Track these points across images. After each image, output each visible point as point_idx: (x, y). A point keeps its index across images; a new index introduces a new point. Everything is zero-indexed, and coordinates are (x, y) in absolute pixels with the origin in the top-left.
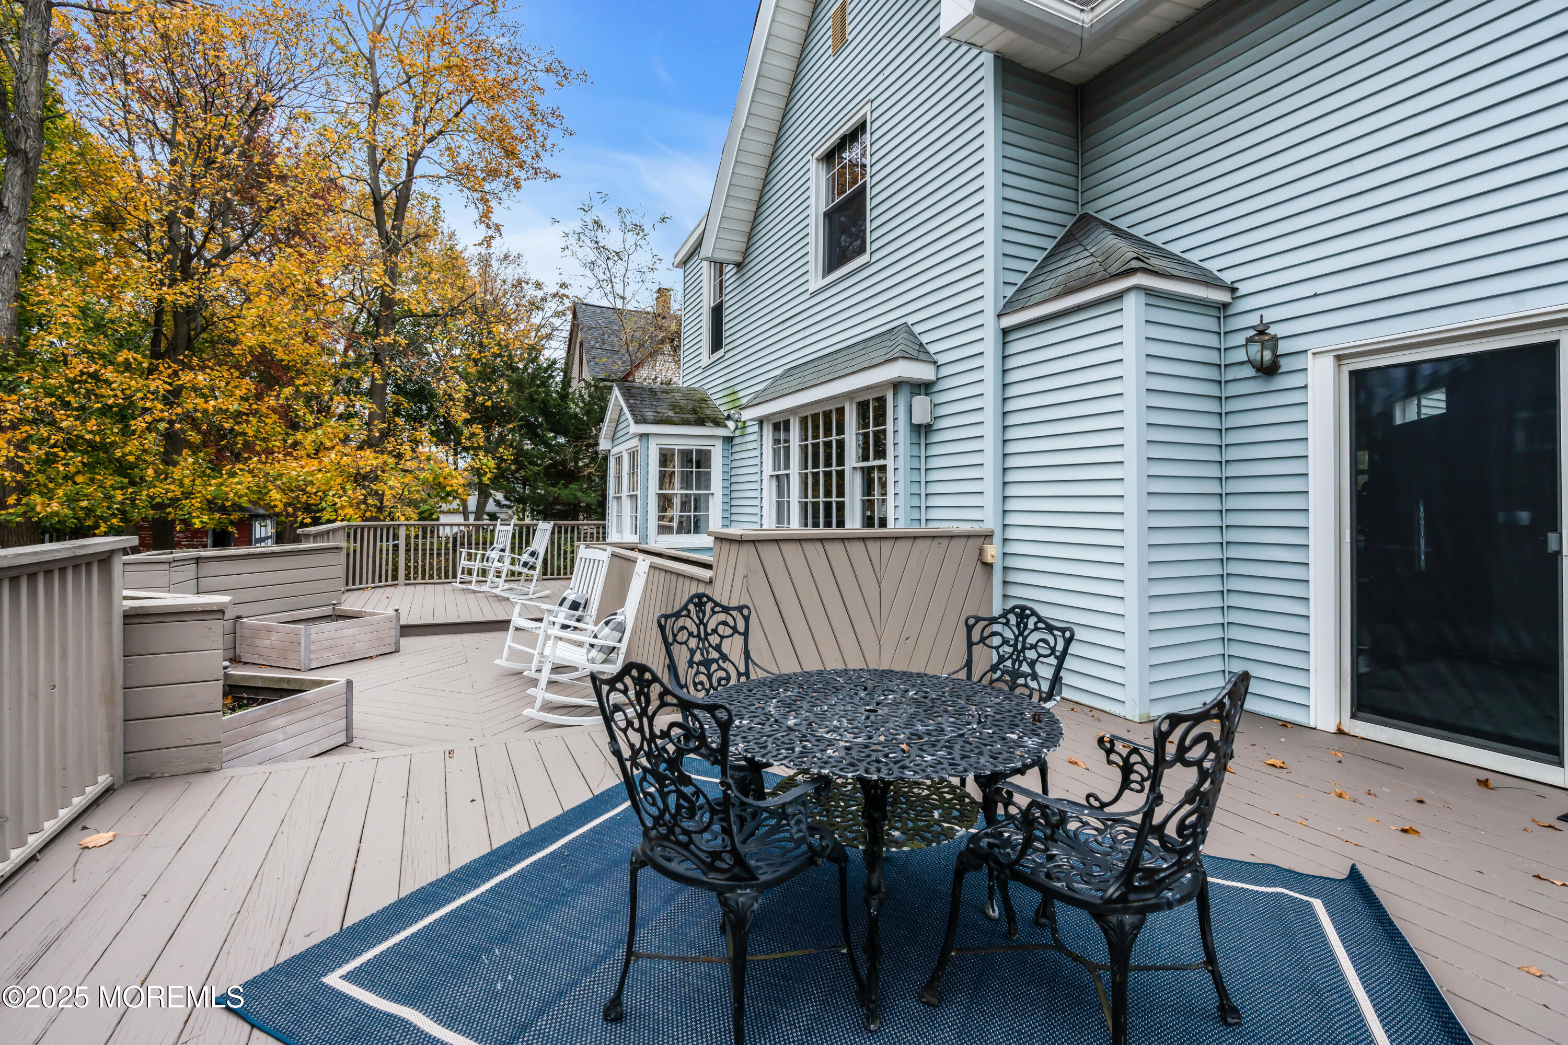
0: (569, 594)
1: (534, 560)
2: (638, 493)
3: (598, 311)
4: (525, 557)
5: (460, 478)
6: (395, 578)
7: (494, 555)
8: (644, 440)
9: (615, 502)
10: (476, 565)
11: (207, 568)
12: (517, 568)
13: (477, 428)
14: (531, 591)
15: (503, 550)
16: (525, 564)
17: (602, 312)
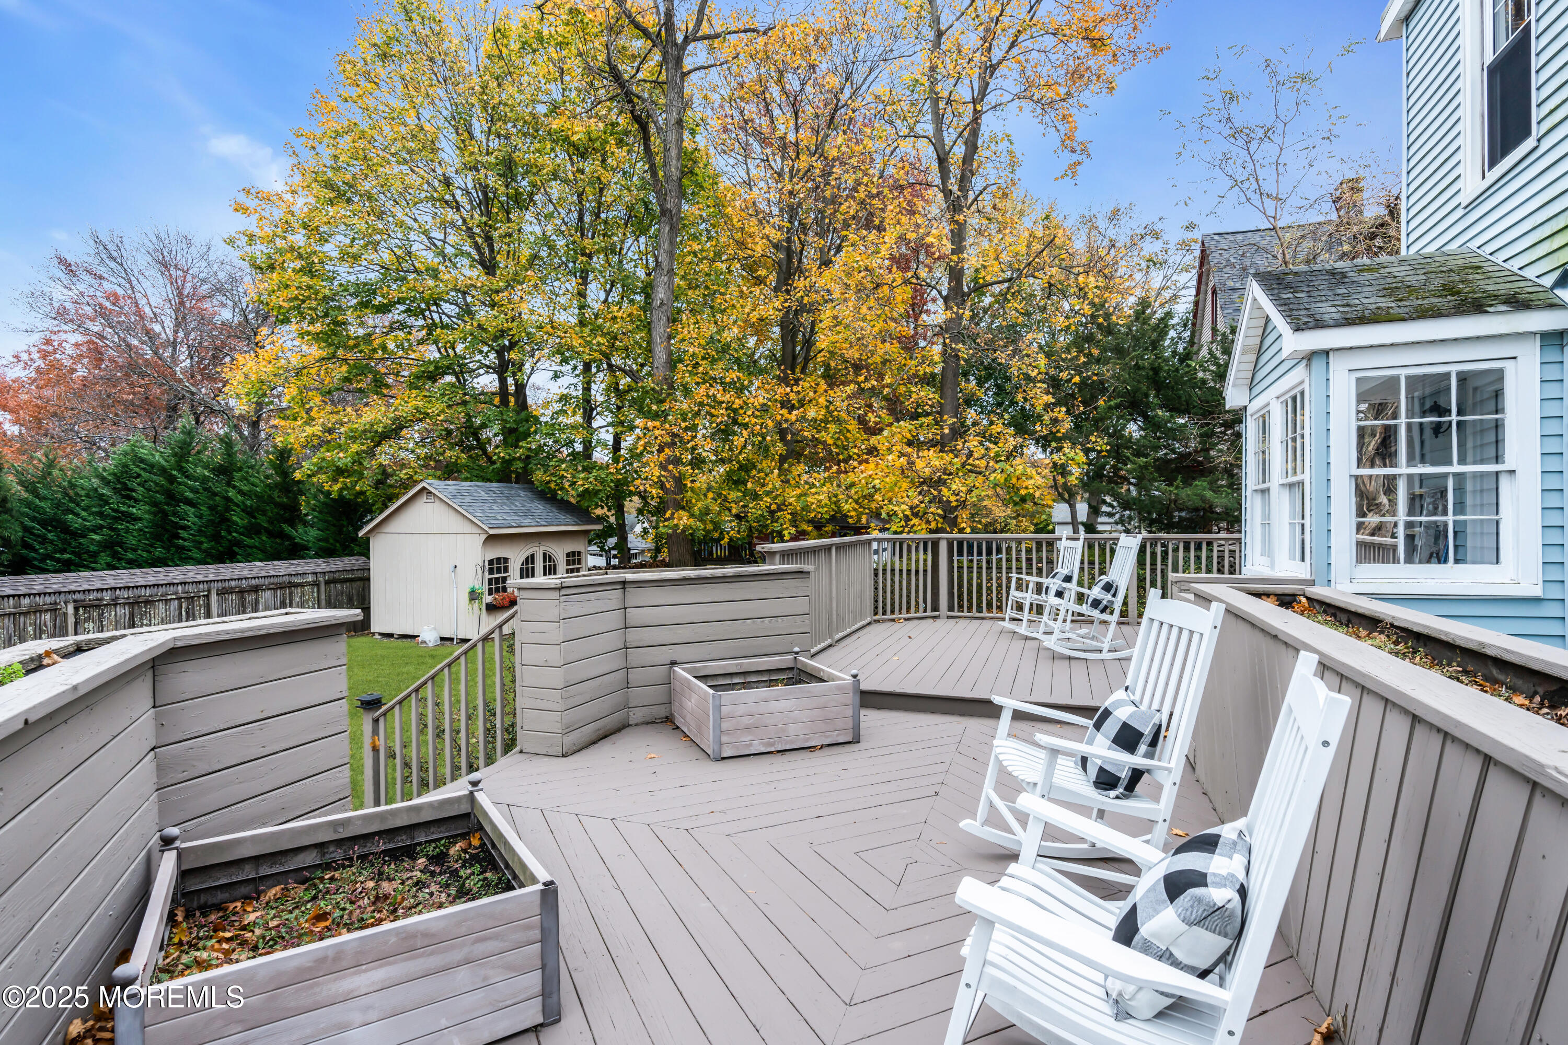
0: (1119, 704)
1: (1109, 597)
2: (1306, 477)
3: (1239, 238)
4: (1096, 592)
5: (1038, 477)
6: (935, 608)
7: (1054, 584)
8: (1319, 364)
9: (1258, 499)
10: (1028, 597)
11: (636, 596)
12: (1085, 609)
13: (1060, 412)
14: (1106, 646)
15: (1068, 579)
16: (1096, 603)
17: (1245, 239)
